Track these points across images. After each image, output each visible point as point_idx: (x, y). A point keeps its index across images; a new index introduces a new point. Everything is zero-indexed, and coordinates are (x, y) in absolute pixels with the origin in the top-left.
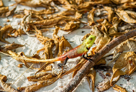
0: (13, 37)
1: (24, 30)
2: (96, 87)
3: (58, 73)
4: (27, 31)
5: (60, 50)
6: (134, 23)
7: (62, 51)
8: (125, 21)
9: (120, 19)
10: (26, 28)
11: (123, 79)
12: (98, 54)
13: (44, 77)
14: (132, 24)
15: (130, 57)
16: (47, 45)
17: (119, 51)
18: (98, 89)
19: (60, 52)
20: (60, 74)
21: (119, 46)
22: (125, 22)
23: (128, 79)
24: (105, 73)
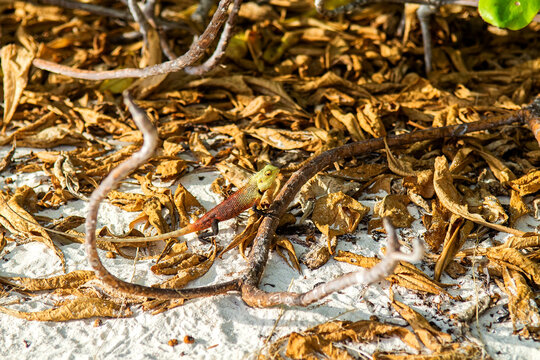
0: (51, 207)
1: (70, 189)
2: (300, 262)
3: (209, 253)
4: (79, 191)
5: (181, 214)
6: (300, 149)
7: (188, 215)
8: (279, 146)
9: (265, 146)
10: (73, 185)
11: (344, 242)
12: (278, 203)
13: (184, 262)
14: (296, 152)
15: (339, 202)
16: (151, 207)
17: (309, 197)
18: (307, 265)
19: (183, 217)
20: (212, 253)
21: (304, 188)
22: (280, 150)
23: (354, 241)
24: (303, 238)
